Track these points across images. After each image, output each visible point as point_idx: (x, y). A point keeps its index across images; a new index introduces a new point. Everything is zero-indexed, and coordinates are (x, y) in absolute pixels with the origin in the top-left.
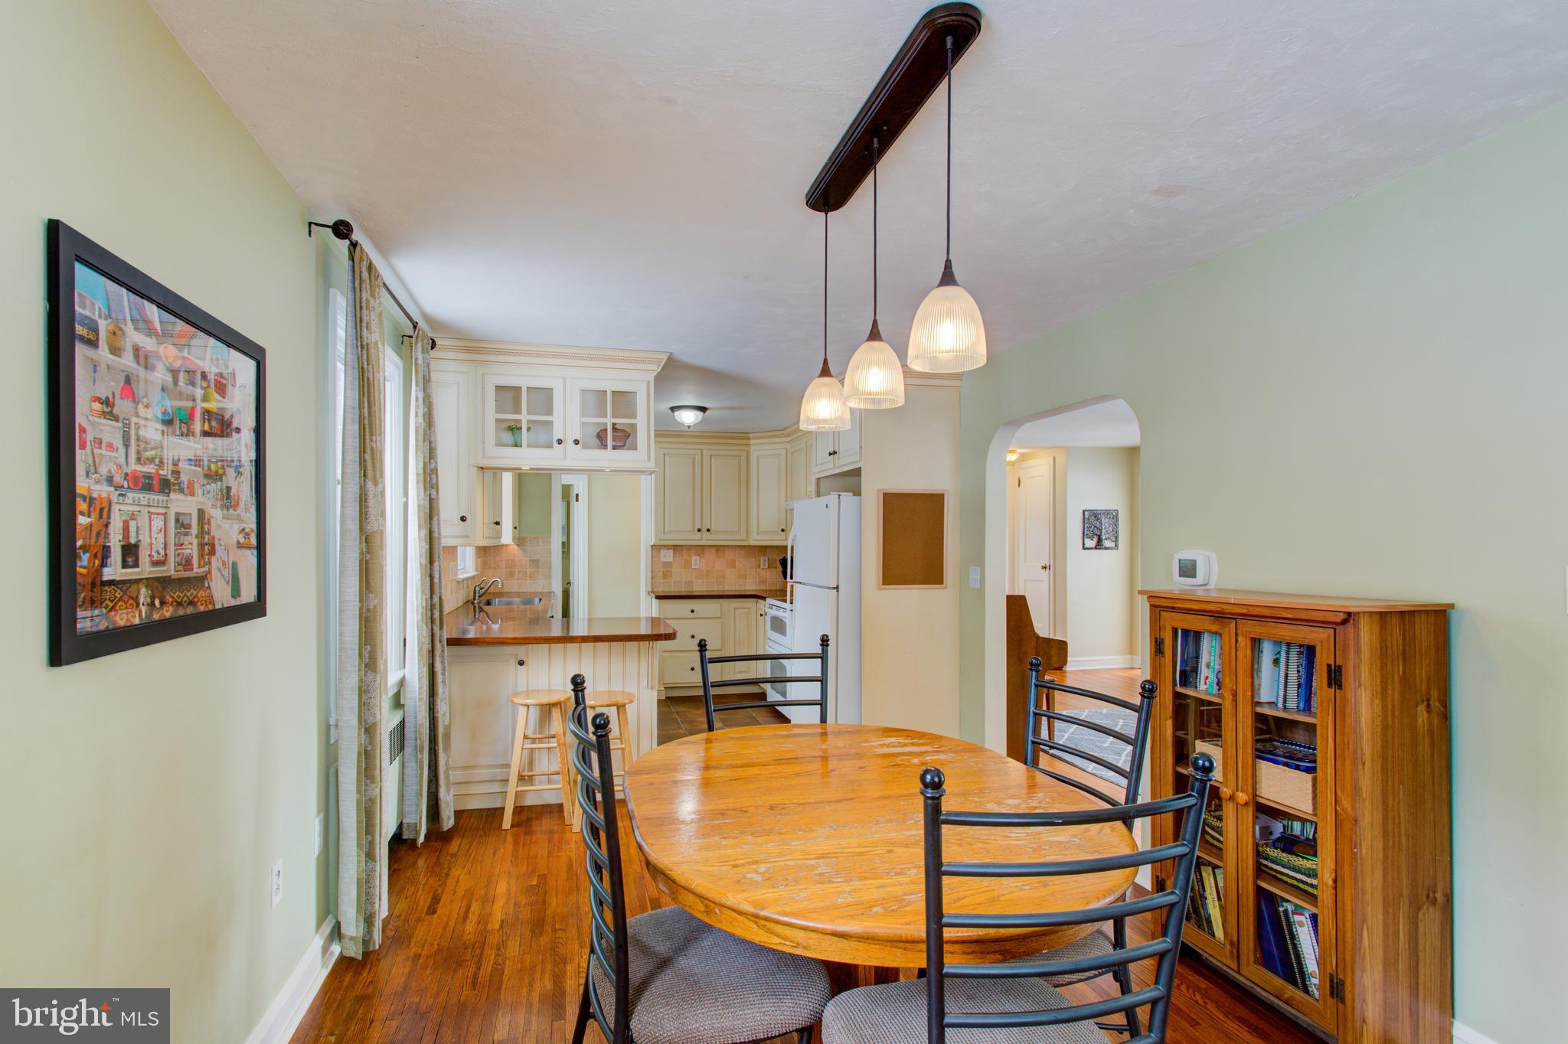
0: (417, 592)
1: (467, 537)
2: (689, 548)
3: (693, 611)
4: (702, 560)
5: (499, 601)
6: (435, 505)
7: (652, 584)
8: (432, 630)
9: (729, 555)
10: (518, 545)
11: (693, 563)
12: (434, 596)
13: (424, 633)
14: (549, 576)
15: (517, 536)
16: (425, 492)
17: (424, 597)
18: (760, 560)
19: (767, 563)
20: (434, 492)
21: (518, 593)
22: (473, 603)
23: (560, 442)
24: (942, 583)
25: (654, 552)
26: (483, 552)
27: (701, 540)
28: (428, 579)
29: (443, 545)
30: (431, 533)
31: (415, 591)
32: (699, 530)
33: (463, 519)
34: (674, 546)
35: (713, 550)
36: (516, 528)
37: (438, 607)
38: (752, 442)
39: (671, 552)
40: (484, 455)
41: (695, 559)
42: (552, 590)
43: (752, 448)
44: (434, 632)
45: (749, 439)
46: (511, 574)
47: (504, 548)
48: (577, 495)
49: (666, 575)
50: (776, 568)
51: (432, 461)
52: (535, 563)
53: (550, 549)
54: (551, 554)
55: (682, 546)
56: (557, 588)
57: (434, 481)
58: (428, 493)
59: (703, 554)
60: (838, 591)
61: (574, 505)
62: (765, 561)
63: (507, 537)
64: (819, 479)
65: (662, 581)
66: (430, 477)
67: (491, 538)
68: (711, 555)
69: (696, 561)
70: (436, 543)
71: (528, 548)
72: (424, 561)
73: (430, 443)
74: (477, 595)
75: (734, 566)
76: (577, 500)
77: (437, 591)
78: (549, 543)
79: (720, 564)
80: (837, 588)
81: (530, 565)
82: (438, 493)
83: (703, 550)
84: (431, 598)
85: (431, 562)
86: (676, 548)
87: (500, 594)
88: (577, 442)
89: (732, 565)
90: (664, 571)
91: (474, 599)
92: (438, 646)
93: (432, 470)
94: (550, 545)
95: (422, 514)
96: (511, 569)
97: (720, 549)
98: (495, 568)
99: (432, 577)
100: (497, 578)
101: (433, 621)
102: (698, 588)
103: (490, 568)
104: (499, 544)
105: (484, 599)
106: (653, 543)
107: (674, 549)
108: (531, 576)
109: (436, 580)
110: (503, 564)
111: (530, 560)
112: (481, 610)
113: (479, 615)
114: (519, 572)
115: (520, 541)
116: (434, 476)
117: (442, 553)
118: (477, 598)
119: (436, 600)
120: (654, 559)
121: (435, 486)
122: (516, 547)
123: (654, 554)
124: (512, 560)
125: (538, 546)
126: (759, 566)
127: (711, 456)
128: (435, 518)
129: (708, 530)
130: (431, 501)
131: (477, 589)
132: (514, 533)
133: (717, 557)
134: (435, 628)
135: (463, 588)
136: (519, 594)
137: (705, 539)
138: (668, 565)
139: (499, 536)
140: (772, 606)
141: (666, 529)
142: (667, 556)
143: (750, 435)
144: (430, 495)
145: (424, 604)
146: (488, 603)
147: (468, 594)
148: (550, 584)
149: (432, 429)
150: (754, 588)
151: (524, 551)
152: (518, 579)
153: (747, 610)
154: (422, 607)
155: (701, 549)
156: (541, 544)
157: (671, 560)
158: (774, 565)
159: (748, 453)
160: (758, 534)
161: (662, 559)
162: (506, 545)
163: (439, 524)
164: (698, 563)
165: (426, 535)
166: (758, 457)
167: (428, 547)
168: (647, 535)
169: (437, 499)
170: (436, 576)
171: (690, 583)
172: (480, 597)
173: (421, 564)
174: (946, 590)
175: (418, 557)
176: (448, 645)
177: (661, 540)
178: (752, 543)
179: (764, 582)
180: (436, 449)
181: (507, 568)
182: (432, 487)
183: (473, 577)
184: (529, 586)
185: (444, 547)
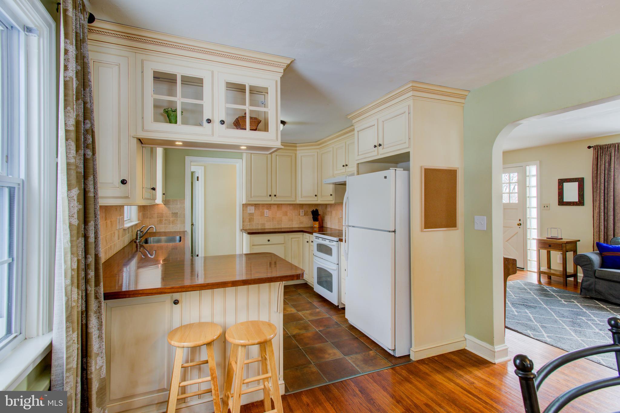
0: (65, 254)
1: (127, 197)
2: (263, 205)
3: (269, 241)
4: (270, 212)
5: (153, 239)
6: (90, 165)
7: (243, 225)
8: (86, 290)
9: (284, 209)
10: (165, 205)
11: (265, 213)
12: (89, 256)
13: (75, 296)
14: (184, 222)
15: (164, 199)
16: (77, 151)
17: (76, 259)
18: (300, 211)
19: (303, 213)
20: (89, 153)
21: (165, 232)
22: (135, 242)
23: (209, 121)
24: (456, 227)
25: (244, 207)
26: (143, 209)
27: (271, 201)
28: (82, 240)
29: (100, 205)
30: (85, 192)
31: (63, 254)
32: (270, 196)
33: (124, 182)
34: (255, 204)
35: (276, 206)
36: (164, 194)
37: (93, 267)
38: (298, 148)
39: (253, 208)
40: (143, 128)
41: (266, 211)
42: (186, 230)
43: (298, 152)
44: (88, 292)
45: (296, 147)
46: (160, 222)
47: (156, 206)
48: (198, 177)
49: (251, 220)
50: (308, 215)
51: (87, 121)
52: (175, 214)
53: (184, 206)
54: (184, 209)
55: (259, 204)
56: (188, 228)
57: (90, 141)
58: (82, 152)
59: (271, 208)
60: (395, 233)
61: (196, 183)
62: (302, 212)
63: (159, 200)
64: (358, 164)
65: (249, 223)
66: (84, 137)
67: (148, 199)
68: (274, 209)
69: (267, 212)
70: (91, 202)
71: (171, 206)
72: (75, 222)
73: (85, 103)
74: (139, 236)
75: (287, 215)
76: (198, 180)
77: (92, 251)
78: (184, 203)
79: (279, 214)
80: (394, 231)
81: (172, 216)
82: (94, 154)
83: (270, 206)
84: (86, 258)
85: (86, 222)
86: (256, 205)
87: (154, 234)
88: (222, 122)
89: (286, 214)
90: (247, 218)
91: (137, 239)
92: (93, 305)
93: (86, 131)
94: (184, 204)
95: (73, 173)
96: (161, 218)
97: (279, 206)
98: (150, 218)
99: (86, 237)
100: (153, 225)
101: (87, 281)
102: (269, 226)
103: (147, 218)
104: (154, 204)
105: (143, 240)
106: (244, 202)
107: (255, 206)
108: (173, 222)
109: (92, 239)
110: (156, 215)
111: (172, 213)
112: (141, 246)
113: (140, 249)
114: (166, 220)
115: (166, 202)
116: (89, 137)
117: (99, 213)
118: (138, 238)
119: (91, 259)
120: (244, 212)
121: (91, 146)
122: (164, 206)
123: (244, 209)
124: (161, 213)
125: (177, 205)
126: (300, 215)
127: (276, 155)
128: (91, 178)
129: (275, 196)
130: (85, 161)
131: (139, 232)
132: (163, 198)
133: (278, 210)
134: (89, 288)
135: (129, 233)
136: (165, 234)
137: (273, 201)
138: (251, 214)
139: (154, 199)
140: (317, 238)
141: (252, 196)
142: (251, 210)
143: (297, 145)
144: (84, 155)
145: (75, 266)
146: (146, 242)
147: (132, 235)
148: (184, 226)
149: (88, 90)
150: (297, 226)
151: (169, 208)
152: (165, 224)
153: (297, 239)
154: (73, 270)
155: (269, 206)
156: (178, 203)
157: (253, 212)
158: (307, 214)
159: (296, 154)
160: (301, 197)
161: (249, 212)
162: (158, 205)
163: (95, 184)
164: (268, 213)
165: (79, 195)
166: (301, 156)
167: (81, 207)
168: (241, 198)
169: (94, 160)
170: (92, 235)
171: (264, 224)
172: (140, 237)
173: (71, 225)
174: (457, 231)
175: (67, 217)
176: (105, 299)
177: (249, 201)
178: (298, 202)
179: (302, 223)
180: (92, 112)
181: (158, 218)
182: (86, 147)
183: (136, 225)
184: (171, 228)
185: (100, 206)
